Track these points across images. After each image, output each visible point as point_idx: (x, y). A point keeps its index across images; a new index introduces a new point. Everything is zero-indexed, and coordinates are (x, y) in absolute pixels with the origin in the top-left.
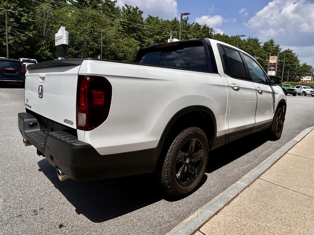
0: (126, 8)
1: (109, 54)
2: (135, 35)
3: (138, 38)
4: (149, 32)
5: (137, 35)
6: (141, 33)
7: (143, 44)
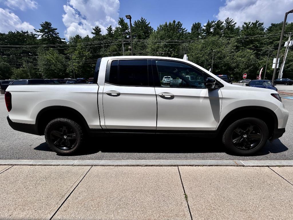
0: (245, 26)
1: (223, 66)
2: (251, 45)
3: (254, 48)
4: (268, 40)
5: (253, 46)
6: (258, 43)
7: (260, 52)
